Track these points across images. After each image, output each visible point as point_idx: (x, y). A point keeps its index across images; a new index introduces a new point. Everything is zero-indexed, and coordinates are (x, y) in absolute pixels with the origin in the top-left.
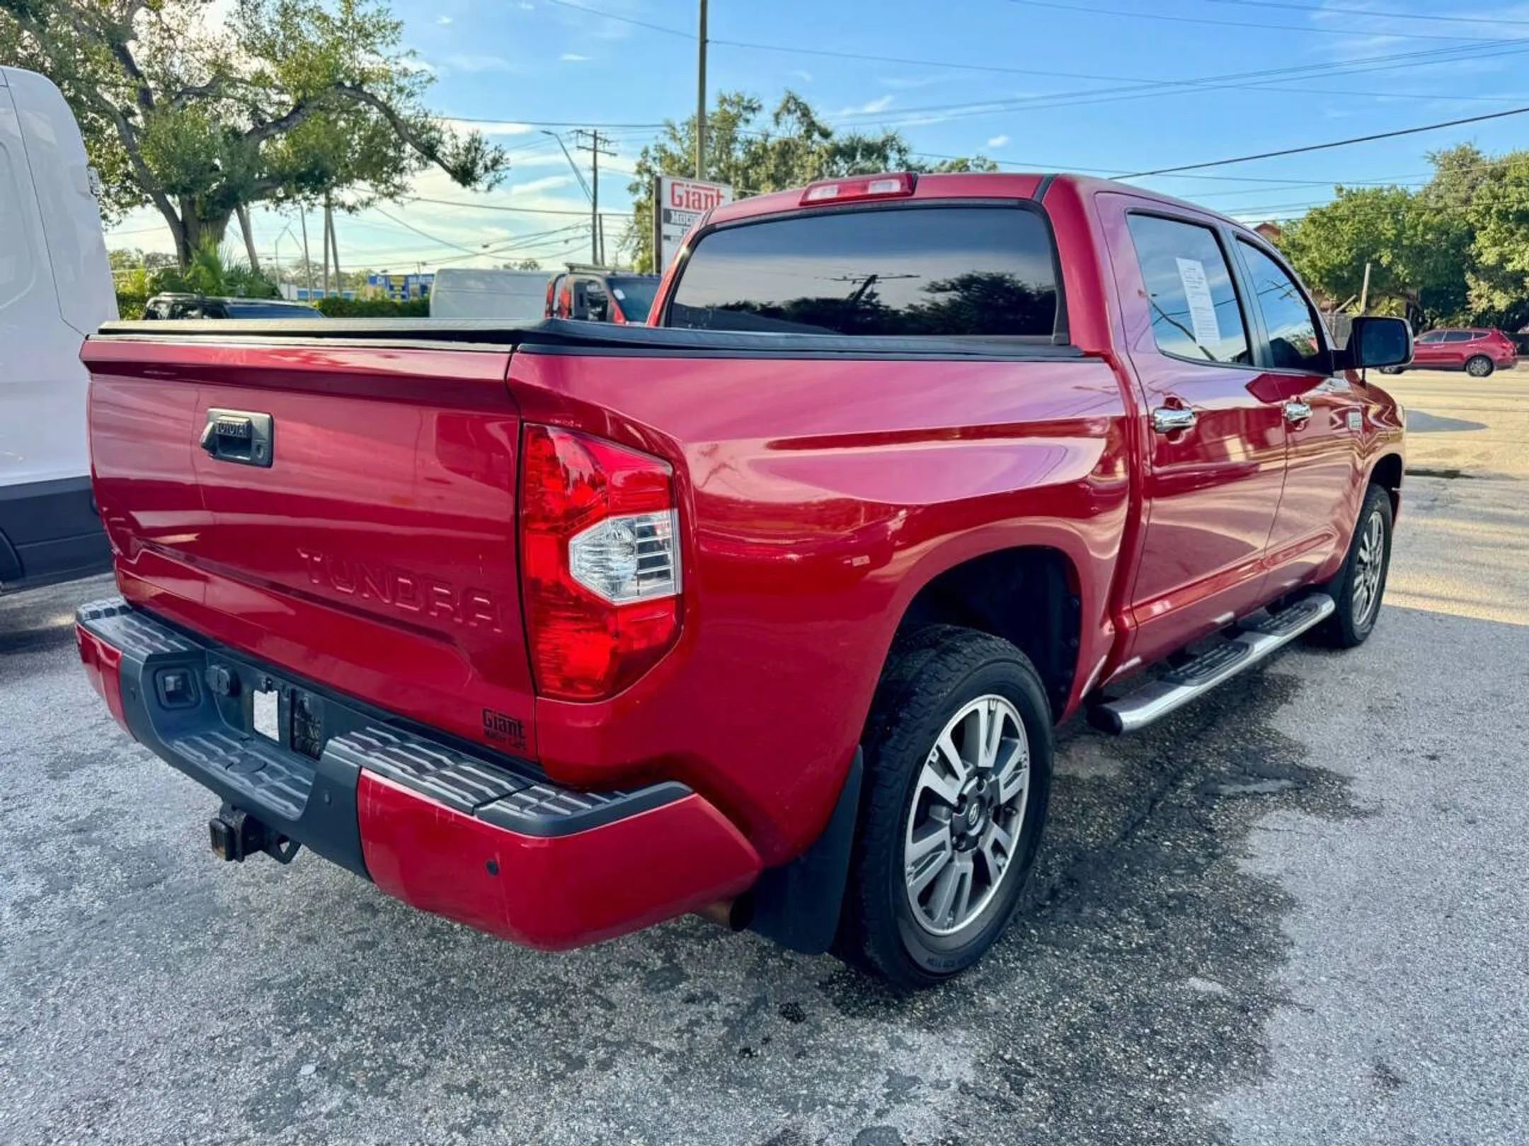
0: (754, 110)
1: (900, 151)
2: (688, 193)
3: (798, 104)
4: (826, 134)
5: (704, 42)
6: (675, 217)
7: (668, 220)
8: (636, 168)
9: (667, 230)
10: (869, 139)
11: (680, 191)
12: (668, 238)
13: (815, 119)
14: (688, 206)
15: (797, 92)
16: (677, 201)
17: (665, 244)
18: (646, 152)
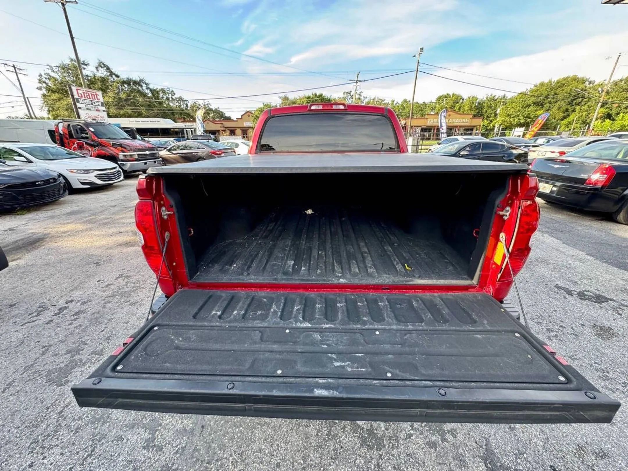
0: (86, 65)
1: (146, 84)
2: (84, 93)
3: (105, 65)
4: (117, 76)
5: (72, 38)
6: (81, 101)
7: (78, 102)
8: (38, 81)
9: (78, 105)
10: (134, 79)
11: (80, 92)
12: (80, 108)
13: (112, 71)
14: (85, 97)
15: (103, 61)
16: (80, 95)
17: (79, 110)
18: (40, 75)
